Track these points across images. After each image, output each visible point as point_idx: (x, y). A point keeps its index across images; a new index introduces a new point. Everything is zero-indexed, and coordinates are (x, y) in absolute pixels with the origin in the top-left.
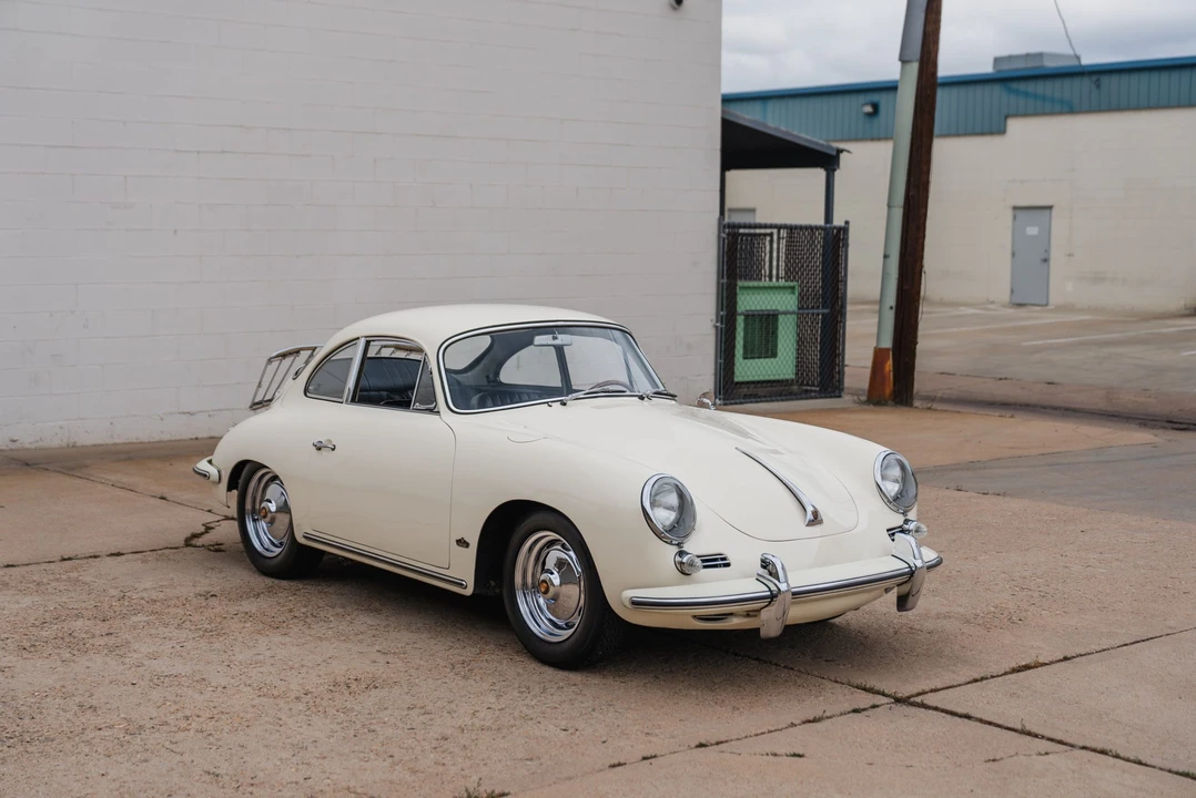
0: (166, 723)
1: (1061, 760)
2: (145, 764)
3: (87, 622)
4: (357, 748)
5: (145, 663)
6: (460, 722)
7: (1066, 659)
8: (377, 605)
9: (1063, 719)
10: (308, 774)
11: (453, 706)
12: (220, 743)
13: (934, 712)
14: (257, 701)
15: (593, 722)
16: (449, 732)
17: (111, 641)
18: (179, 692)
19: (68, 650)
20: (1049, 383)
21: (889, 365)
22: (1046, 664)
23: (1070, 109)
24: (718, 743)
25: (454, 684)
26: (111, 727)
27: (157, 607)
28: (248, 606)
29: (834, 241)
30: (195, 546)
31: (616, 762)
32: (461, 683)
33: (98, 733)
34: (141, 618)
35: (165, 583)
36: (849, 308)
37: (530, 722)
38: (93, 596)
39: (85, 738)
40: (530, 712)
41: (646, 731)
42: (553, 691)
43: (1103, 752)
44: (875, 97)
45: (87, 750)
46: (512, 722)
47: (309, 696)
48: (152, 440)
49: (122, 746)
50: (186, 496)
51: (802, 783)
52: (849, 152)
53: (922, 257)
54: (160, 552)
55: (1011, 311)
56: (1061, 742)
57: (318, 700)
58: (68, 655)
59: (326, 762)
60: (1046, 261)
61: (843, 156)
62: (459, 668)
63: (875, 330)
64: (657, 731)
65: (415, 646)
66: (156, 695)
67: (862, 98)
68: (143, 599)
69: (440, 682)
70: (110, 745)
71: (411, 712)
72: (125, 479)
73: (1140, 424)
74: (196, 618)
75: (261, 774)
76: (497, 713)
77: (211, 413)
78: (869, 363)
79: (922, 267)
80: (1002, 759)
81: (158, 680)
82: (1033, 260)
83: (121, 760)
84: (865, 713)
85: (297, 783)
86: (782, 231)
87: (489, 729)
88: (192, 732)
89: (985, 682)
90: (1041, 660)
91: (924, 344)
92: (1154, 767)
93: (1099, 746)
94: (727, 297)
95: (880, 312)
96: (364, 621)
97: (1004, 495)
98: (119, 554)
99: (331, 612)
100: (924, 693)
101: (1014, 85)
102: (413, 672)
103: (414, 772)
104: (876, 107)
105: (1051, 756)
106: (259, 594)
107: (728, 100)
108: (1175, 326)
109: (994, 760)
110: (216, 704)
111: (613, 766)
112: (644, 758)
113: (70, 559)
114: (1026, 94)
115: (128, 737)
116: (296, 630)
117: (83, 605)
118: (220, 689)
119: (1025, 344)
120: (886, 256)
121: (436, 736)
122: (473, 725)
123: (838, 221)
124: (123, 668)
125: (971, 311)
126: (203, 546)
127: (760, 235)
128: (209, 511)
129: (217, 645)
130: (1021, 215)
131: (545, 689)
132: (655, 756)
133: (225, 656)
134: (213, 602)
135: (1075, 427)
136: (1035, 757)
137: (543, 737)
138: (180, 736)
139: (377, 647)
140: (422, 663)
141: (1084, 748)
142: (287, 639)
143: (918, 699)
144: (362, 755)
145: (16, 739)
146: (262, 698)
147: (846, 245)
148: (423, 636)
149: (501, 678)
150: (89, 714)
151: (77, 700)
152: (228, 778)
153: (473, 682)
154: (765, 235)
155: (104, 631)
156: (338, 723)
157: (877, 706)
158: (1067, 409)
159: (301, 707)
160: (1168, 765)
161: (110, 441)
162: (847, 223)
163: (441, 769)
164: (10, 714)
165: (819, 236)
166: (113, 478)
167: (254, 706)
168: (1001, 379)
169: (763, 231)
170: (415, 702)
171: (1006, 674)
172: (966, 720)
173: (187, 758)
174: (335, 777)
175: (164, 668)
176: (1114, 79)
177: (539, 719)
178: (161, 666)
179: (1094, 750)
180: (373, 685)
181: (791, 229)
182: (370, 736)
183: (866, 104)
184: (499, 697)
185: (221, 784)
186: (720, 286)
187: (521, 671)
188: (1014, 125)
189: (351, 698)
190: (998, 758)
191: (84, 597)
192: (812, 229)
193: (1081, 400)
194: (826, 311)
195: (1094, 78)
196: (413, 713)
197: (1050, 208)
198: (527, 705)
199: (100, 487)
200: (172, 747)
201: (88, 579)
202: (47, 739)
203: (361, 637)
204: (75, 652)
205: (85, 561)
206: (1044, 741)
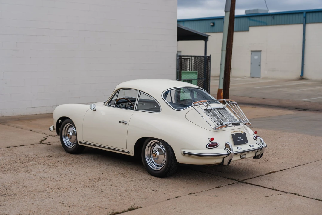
0: (46, 190)
1: (284, 196)
2: (43, 201)
3: (18, 164)
4: (99, 196)
5: (37, 174)
6: (125, 189)
7: (281, 170)
8: (96, 158)
9: (283, 186)
10: (88, 203)
11: (122, 185)
12: (62, 195)
13: (249, 185)
14: (69, 184)
15: (160, 188)
16: (123, 191)
17: (26, 169)
18: (48, 182)
19: (15, 171)
20: (263, 98)
21: (222, 93)
22: (276, 172)
23: (266, 24)
24: (194, 193)
25: (121, 179)
26: (32, 191)
27: (36, 160)
28: (61, 159)
29: (207, 60)
30: (43, 143)
31: (169, 199)
32: (124, 179)
33: (28, 193)
34: (32, 163)
35: (37, 153)
36: (211, 78)
37: (144, 189)
38: (18, 157)
39: (25, 194)
40: (143, 186)
41: (175, 190)
42: (148, 180)
43: (295, 194)
44: (214, 21)
45: (26, 197)
46: (139, 189)
47: (83, 183)
48: (24, 115)
49: (36, 196)
50: (37, 130)
51: (219, 203)
52: (211, 36)
53: (231, 64)
54: (34, 145)
55: (251, 79)
56: (283, 192)
57: (86, 184)
58: (15, 173)
59: (92, 200)
60: (260, 65)
61: (209, 37)
62: (122, 175)
63: (218, 84)
64: (178, 190)
65: (109, 169)
66: (42, 183)
67: (210, 21)
68: (32, 157)
69: (117, 178)
70: (32, 196)
71: (111, 186)
72: (19, 125)
73: (288, 109)
74: (48, 162)
75: (75, 203)
76: (135, 186)
77: (40, 107)
78: (217, 93)
79: (231, 67)
80: (269, 196)
81: (41, 179)
82: (256, 65)
83: (36, 200)
84: (231, 185)
85: (85, 205)
86: (193, 57)
87: (133, 190)
88: (54, 192)
89: (261, 177)
90: (275, 171)
91: (231, 88)
92: (308, 198)
93: (294, 193)
94: (179, 76)
95: (220, 79)
96: (93, 163)
97: (257, 128)
98: (22, 146)
99: (84, 160)
100: (246, 180)
101: (251, 18)
102: (109, 176)
103: (116, 202)
104: (214, 24)
105: (282, 195)
106: (63, 156)
107: (179, 21)
108: (295, 83)
109: (267, 197)
110: (59, 185)
111: (168, 200)
112: (176, 197)
113: (9, 147)
114: (254, 20)
115: (37, 194)
116: (76, 165)
117: (16, 159)
118: (59, 181)
119: (256, 88)
120: (221, 64)
121: (120, 192)
122: (129, 189)
123: (208, 55)
124: (31, 176)
125: (240, 79)
126: (45, 143)
127: (186, 58)
128: (45, 134)
129: (55, 170)
130: (253, 53)
131: (146, 180)
132: (179, 197)
133: (58, 173)
134: (52, 158)
135: (272, 110)
136: (277, 196)
137: (148, 192)
138: (51, 194)
139: (99, 170)
140: (112, 174)
141: (290, 193)
142: (74, 168)
143: (245, 181)
144: (101, 198)
145: (6, 195)
146: (71, 183)
147: (210, 61)
148: (110, 166)
149: (134, 177)
150: (25, 188)
151: (21, 184)
152: (66, 204)
153: (126, 178)
154: (188, 58)
155: (24, 166)
156: (93, 190)
157: (234, 183)
158: (269, 105)
159: (82, 185)
160: (312, 197)
161: (13, 115)
162: (210, 55)
163: (123, 201)
164: (3, 188)
165: (203, 59)
166: (16, 125)
167: (69, 185)
168: (250, 97)
169: (187, 57)
170: (112, 184)
171: (266, 174)
172: (258, 186)
173: (54, 199)
174: (95, 203)
175: (42, 176)
176: (278, 16)
177: (146, 188)
178: (41, 175)
179: (293, 194)
180: (100, 180)
181: (195, 57)
182: (102, 193)
183: (211, 23)
184: (134, 182)
185: (65, 206)
186: (177, 72)
187: (139, 175)
188: (251, 29)
189: (94, 183)
190: (268, 196)
191: (16, 157)
192: (201, 57)
193: (272, 103)
194: (205, 79)
195: (273, 16)
196: (112, 187)
197: (261, 51)
198: (142, 184)
199: (13, 128)
200: (49, 196)
201: (16, 152)
202: (15, 195)
203: (94, 167)
204: (17, 172)
205: (13, 148)
206: (279, 191)
